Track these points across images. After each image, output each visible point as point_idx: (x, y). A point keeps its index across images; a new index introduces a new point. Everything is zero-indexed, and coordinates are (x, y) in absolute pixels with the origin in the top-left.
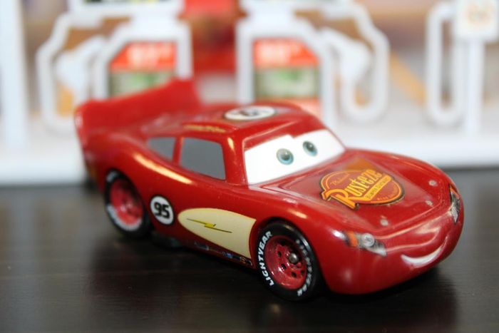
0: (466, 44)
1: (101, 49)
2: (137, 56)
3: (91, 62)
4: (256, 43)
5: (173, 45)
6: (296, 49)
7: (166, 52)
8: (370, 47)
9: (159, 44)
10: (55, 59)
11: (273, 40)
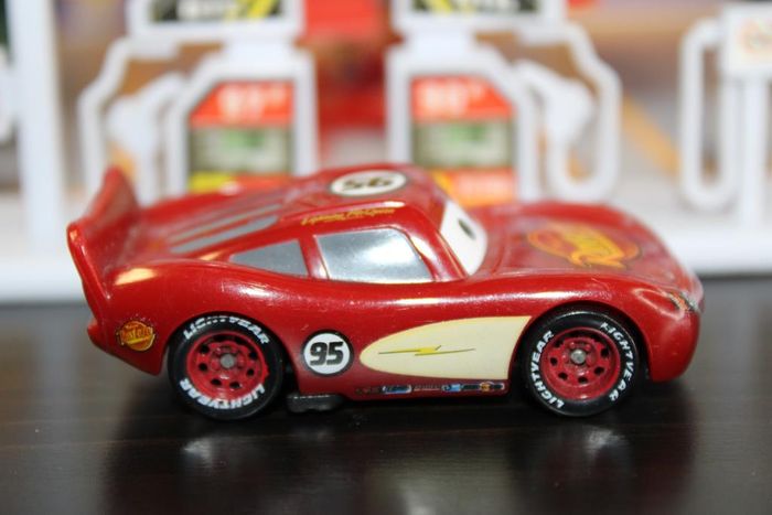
0: (740, 84)
1: (179, 93)
2: (232, 103)
3: (162, 112)
4: (416, 83)
5: (289, 85)
6: (477, 92)
7: (277, 96)
8: (592, 88)
9: (265, 84)
10: (106, 107)
11: (442, 79)
